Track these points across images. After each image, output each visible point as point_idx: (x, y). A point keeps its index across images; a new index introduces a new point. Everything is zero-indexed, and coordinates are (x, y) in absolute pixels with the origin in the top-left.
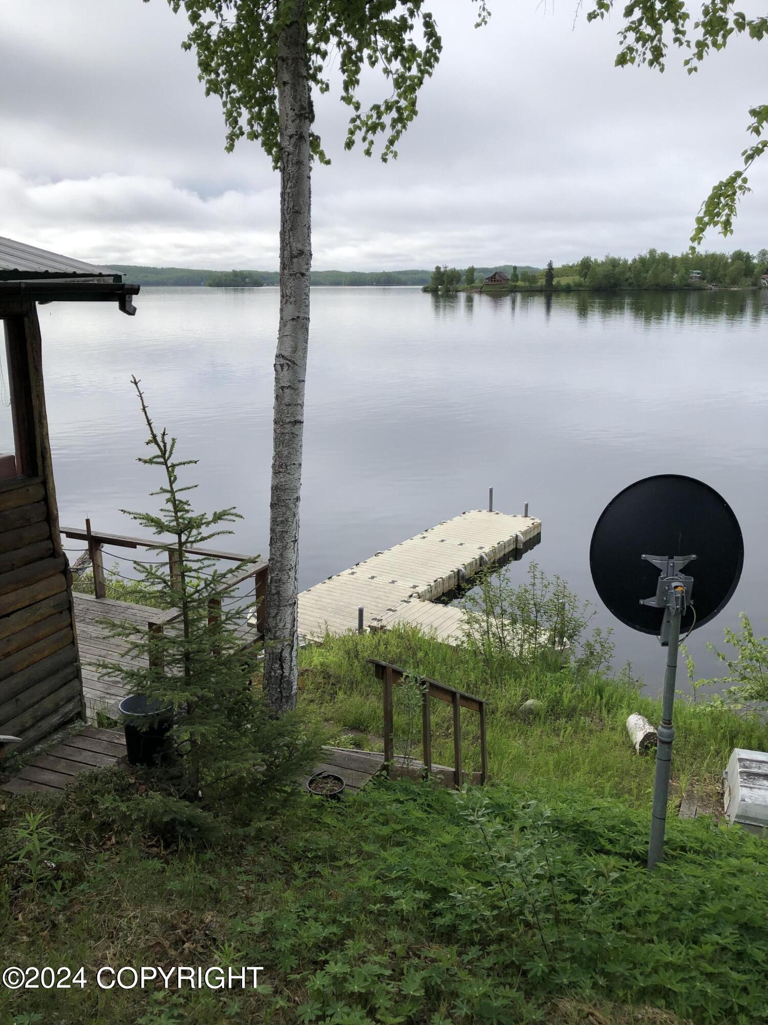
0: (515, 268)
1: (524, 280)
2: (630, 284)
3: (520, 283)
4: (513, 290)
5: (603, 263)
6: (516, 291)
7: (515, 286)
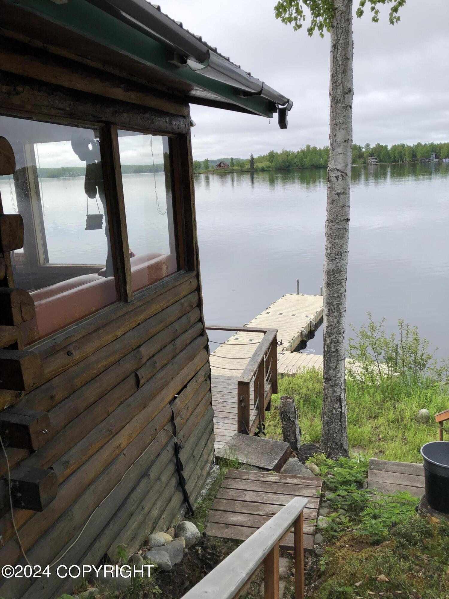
0: (232, 159)
1: (238, 165)
2: (297, 166)
3: (235, 168)
4: (232, 172)
5: (281, 154)
6: (234, 172)
7: (233, 170)
